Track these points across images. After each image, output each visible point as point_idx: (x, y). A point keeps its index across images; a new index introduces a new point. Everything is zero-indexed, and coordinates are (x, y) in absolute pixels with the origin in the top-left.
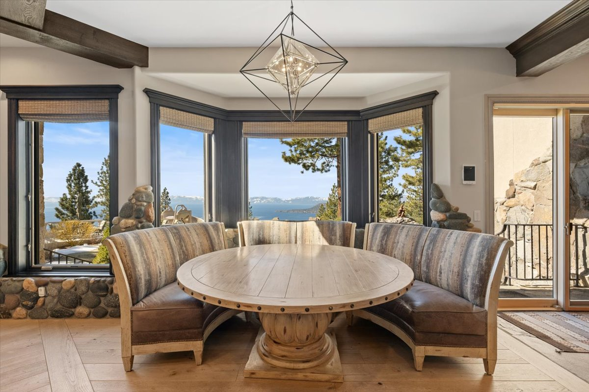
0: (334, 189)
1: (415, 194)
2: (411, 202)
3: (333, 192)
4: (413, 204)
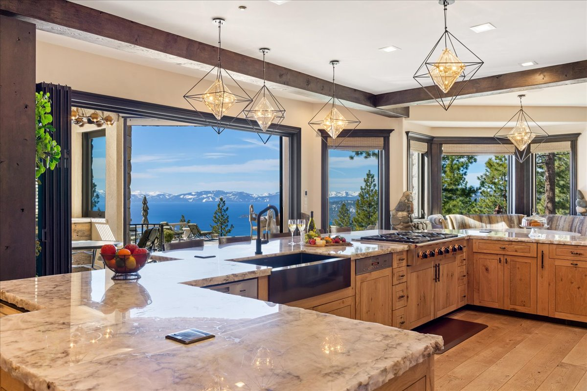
0: (368, 180)
1: (493, 187)
2: (488, 200)
3: (367, 185)
4: (490, 204)
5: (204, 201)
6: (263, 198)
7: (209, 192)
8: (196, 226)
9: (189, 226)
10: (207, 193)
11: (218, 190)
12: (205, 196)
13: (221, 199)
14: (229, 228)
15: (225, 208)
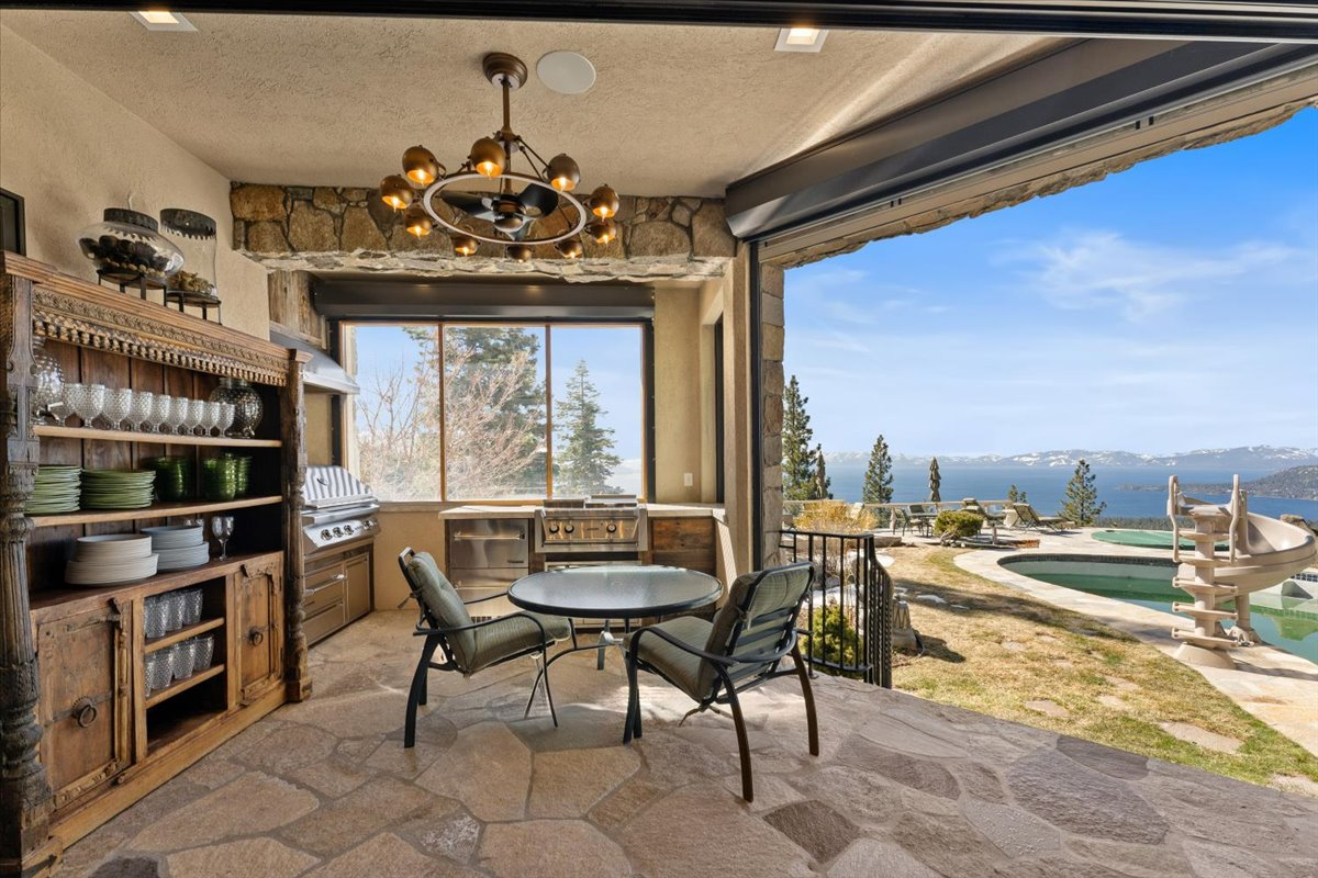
5: (1052, 464)
6: (1164, 460)
7: (1061, 453)
8: (1029, 508)
9: (1015, 507)
10: (1056, 453)
11: (1075, 448)
12: (1054, 458)
13: (1082, 463)
14: (1097, 506)
15: (1089, 475)
